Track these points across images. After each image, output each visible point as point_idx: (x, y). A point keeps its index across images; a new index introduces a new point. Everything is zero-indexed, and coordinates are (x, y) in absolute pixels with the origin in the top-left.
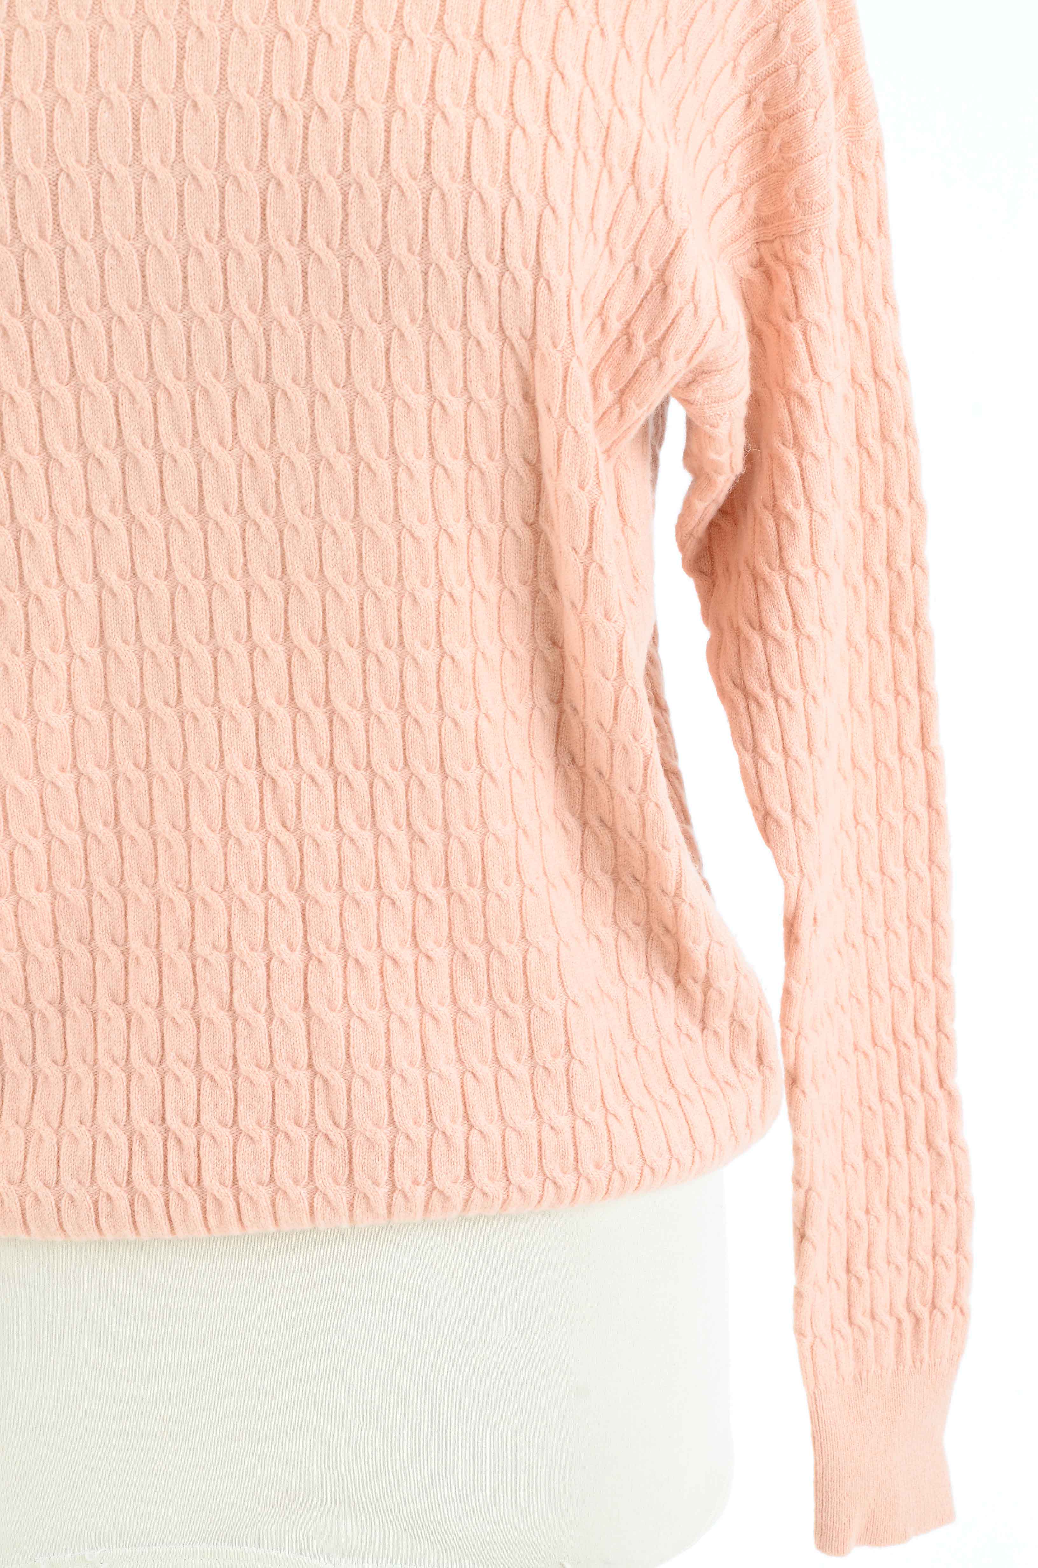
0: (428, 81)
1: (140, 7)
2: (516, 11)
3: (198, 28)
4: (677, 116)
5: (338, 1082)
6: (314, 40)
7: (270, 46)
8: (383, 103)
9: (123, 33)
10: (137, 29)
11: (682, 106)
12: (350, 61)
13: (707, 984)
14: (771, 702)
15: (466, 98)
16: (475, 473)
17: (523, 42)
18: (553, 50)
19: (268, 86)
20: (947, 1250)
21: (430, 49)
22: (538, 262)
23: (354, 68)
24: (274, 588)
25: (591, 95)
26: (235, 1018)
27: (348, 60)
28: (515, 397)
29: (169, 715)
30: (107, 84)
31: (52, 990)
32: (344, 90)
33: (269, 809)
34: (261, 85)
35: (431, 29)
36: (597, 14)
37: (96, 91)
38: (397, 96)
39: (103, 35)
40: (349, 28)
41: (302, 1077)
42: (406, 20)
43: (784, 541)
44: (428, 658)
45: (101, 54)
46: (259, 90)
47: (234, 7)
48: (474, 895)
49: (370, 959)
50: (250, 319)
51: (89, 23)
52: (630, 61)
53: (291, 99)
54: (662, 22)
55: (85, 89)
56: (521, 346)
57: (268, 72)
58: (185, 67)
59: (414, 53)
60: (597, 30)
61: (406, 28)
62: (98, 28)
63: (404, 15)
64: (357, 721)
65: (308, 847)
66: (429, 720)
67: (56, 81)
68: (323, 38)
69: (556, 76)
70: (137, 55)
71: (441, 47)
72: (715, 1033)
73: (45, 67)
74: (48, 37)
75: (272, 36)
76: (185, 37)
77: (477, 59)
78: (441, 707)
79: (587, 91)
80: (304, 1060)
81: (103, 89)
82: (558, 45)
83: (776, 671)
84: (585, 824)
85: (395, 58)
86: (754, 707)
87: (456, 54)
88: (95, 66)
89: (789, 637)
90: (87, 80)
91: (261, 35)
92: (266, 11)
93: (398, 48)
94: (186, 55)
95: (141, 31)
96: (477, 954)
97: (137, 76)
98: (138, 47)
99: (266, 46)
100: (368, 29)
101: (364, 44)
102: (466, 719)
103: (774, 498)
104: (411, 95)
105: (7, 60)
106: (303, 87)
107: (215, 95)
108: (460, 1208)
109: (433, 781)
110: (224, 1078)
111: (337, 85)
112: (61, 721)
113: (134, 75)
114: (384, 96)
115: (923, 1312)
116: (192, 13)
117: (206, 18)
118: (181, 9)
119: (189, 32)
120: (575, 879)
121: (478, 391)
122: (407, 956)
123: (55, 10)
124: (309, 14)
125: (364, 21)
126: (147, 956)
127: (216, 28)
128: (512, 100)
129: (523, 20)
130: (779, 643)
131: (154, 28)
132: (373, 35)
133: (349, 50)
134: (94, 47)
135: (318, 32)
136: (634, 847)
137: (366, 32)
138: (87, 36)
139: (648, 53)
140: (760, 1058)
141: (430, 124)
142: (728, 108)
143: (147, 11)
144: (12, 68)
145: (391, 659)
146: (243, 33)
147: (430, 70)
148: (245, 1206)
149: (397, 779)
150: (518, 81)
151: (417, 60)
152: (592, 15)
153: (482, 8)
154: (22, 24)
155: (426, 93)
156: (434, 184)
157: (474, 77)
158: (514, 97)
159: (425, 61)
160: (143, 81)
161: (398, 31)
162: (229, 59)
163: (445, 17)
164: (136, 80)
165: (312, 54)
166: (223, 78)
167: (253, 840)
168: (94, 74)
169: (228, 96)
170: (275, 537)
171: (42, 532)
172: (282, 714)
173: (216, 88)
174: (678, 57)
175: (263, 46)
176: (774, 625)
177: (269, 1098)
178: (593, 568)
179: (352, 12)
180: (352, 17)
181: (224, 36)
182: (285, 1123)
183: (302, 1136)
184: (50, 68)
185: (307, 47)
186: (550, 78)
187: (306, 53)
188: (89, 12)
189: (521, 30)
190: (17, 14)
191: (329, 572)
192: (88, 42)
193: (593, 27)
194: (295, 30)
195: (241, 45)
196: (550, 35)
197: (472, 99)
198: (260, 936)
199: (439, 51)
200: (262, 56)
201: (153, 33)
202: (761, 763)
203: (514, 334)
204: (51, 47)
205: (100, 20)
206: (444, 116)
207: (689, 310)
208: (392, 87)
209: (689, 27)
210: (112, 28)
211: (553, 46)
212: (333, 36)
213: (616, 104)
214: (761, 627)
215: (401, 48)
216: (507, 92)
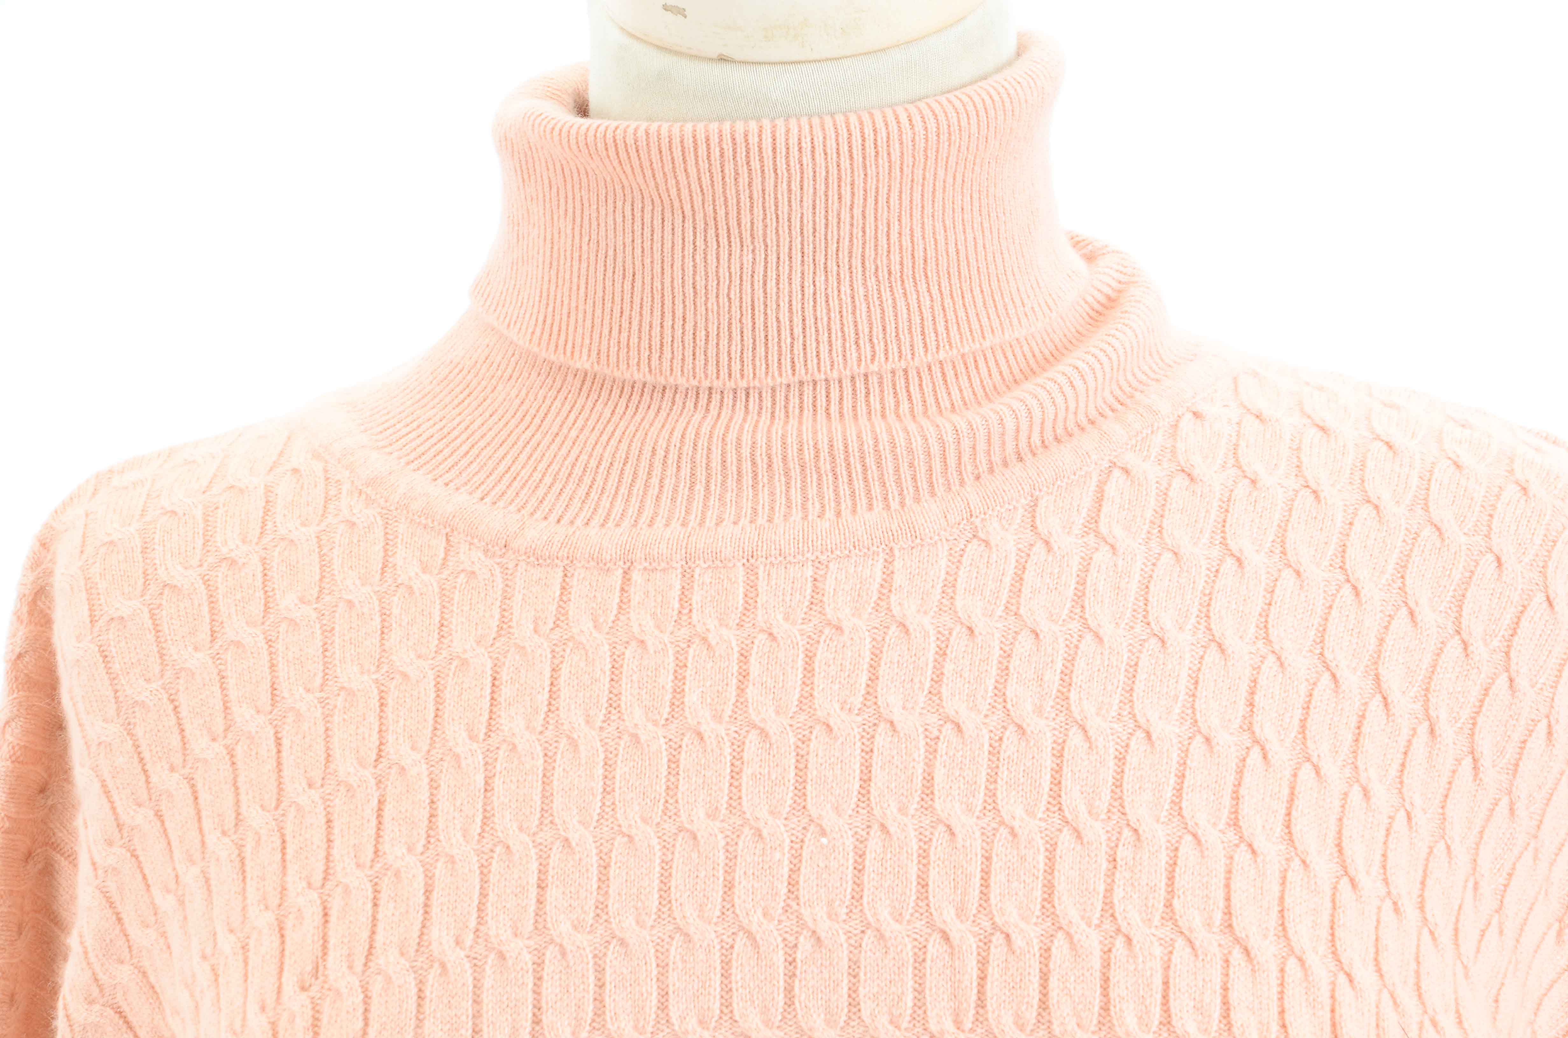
0: (1159, 997)
1: (728, 906)
2: (1276, 888)
3: (814, 932)
4: (1497, 1012)
7: (920, 953)
8: (1093, 1033)
9: (705, 944)
10: (724, 937)
11: (1500, 998)
12: (1041, 970)
15: (1217, 1022)
17: (1291, 933)
18: (1333, 941)
19: (920, 1012)
21: (1158, 951)
23: (1046, 980)
25: (1391, 1003)
27: (1037, 970)
30: (683, 1019)
32: (1035, 1014)
34: (909, 1012)
35: (1156, 921)
36: (1386, 881)
37: (667, 1030)
38: (1115, 1022)
39: (675, 952)
40: (1036, 924)
42: (1119, 909)
45: (673, 977)
46: (908, 1018)
47: (865, 900)
51: (654, 932)
52: (1436, 946)
53: (956, 1031)
54: (1470, 885)
55: (649, 1029)
57: (919, 991)
58: (796, 989)
59: (1135, 957)
60: (1388, 904)
61: (1120, 921)
62: (668, 940)
63: (1116, 901)
67: (608, 1019)
68: (998, 939)
69: (1342, 979)
70: (726, 975)
71: (1172, 946)
73: (591, 1000)
74: (595, 956)
75: (922, 940)
76: (796, 946)
77: (1227, 961)
79: (1386, 995)
81: (676, 1028)
82: (1339, 933)
85: (1106, 965)
87: (1196, 956)
88: (664, 994)
90: (654, 1016)
91: (906, 938)
92: (912, 904)
93: (1110, 950)
94: (798, 973)
95: (730, 940)
97: (726, 1003)
98: (726, 964)
99: (915, 954)
100: (1064, 923)
101: (1060, 947)
104: (1135, 1020)
105: (534, 992)
106: (972, 1012)
107: (842, 1028)
111: (1023, 1008)
113: (722, 1004)
114: (1095, 1022)
116: (806, 912)
117: (825, 917)
118: (788, 905)
119: (801, 939)
123: (605, 917)
124: (976, 905)
125: (1058, 912)
127: (841, 932)
128: (1283, 1019)
129: (1288, 900)
131: (750, 935)
132: (1072, 931)
133: (1038, 955)
134: (663, 967)
135: (990, 930)
137: (1060, 928)
138: (653, 951)
139: (1456, 930)
142: (1551, 986)
143: (738, 911)
144: (543, 1004)
146: (881, 936)
147: (1160, 982)
150: (1288, 992)
151: (1140, 967)
152: (1380, 884)
153: (1227, 886)
154: (558, 940)
155: (1157, 1016)
157: (1225, 989)
158: (1286, 1016)
159: (1151, 969)
160: (736, 1012)
161: (1108, 925)
162: (862, 975)
163: (1175, 902)
164: (726, 1011)
165: (983, 963)
166: (854, 1003)
168: (663, 1007)
169: (862, 1029)
173: (844, 1018)
174: (1493, 929)
175: (911, 954)
179: (1039, 900)
180: (1039, 907)
181: (852, 942)
184: (599, 1000)
185: (975, 954)
186: (1333, 983)
187: (975, 962)
188: (654, 917)
189: (1286, 914)
190: (549, 925)
192: (653, 959)
193: (1382, 900)
194: (958, 930)
195: (877, 954)
196: (1325, 919)
197: (1224, 1022)
199: (1171, 952)
200: (910, 969)
201: (748, 943)
204: (600, 971)
205: (671, 927)
208: (1105, 1009)
209: (1506, 886)
210: (688, 938)
211: (1333, 935)
212: (1013, 937)
213: (1426, 1012)
215: (1114, 950)
216: (1275, 1010)
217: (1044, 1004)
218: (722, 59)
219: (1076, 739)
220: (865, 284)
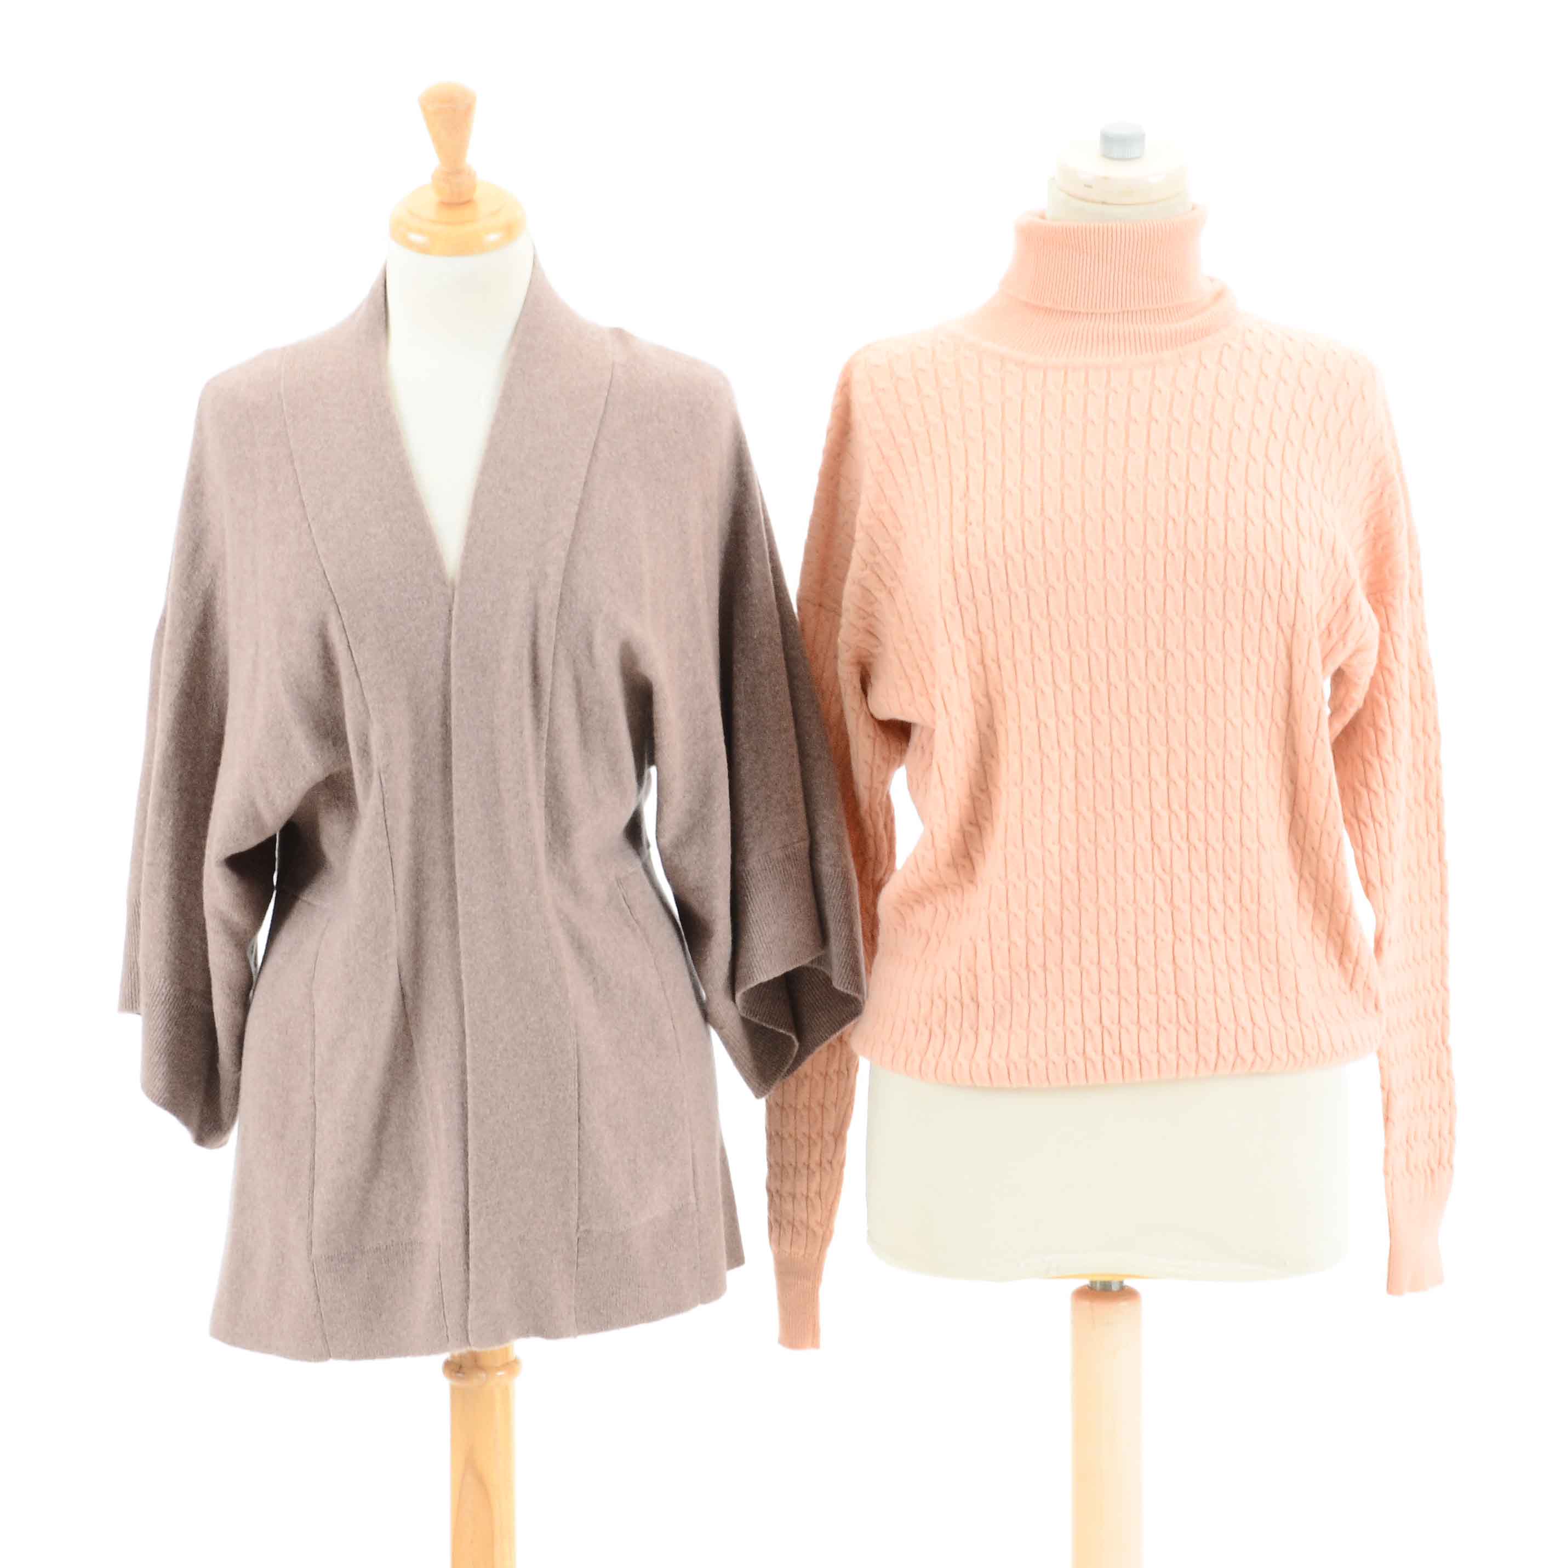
3: (1133, 484)
5: (1191, 1001)
6: (1188, 489)
7: (1167, 491)
13: (1357, 963)
14: (1372, 825)
16: (1261, 694)
20: (1445, 1132)
22: (1297, 590)
24: (1162, 750)
26: (1138, 969)
28: (1283, 656)
29: (1108, 815)
31: (1040, 959)
32: (1204, 511)
33: (1157, 862)
38: (1230, 514)
41: (1172, 998)
43: (1379, 742)
44: (1236, 784)
48: (1254, 907)
49: (1205, 939)
50: (1157, 618)
56: (1288, 631)
63: (1230, 478)
64: (1201, 816)
65: (1176, 881)
66: (1236, 817)
68: (1191, 488)
72: (1357, 992)
78: (1242, 810)
80: (1173, 989)
83: (1374, 808)
84: (1301, 877)
86: (1362, 827)
89: (1381, 791)
92: (1165, 476)
96: (1254, 939)
101: (1212, 491)
102: (1253, 816)
103: (1374, 720)
108: (1249, 1066)
109: (1236, 848)
110: (1133, 1000)
112: (1055, 818)
113: (1103, 506)
115: (1434, 1166)
116: (1130, 478)
117: (1136, 480)
119: (1128, 486)
120: (1295, 905)
121: (1266, 653)
122: (1221, 938)
126: (1092, 938)
130: (1376, 794)
136: (1327, 887)
140: (1376, 1007)
141: (1246, 526)
145: (1219, 785)
146: (1154, 486)
148: (1144, 1063)
149: (1219, 846)
156: (1249, 553)
167: (1148, 877)
170: (1163, 724)
171: (1052, 723)
172: (1165, 814)
173: (1142, 511)
176: (1374, 785)
177: (1155, 1009)
178: (1319, 741)
181: (1145, 487)
182: (1164, 1021)
183: (1172, 1028)
188: (1080, 478)
191: (1191, 741)
198: (1152, 926)
199: (1247, 493)
202: (1366, 855)
203: (1284, 625)
204: (1063, 495)
206: (1252, 522)
207: (1357, 619)
208: (1227, 510)
214: (1367, 786)
217: (1207, 507)
218: (1104, 203)
219: (1216, 428)
220: (1147, 280)
